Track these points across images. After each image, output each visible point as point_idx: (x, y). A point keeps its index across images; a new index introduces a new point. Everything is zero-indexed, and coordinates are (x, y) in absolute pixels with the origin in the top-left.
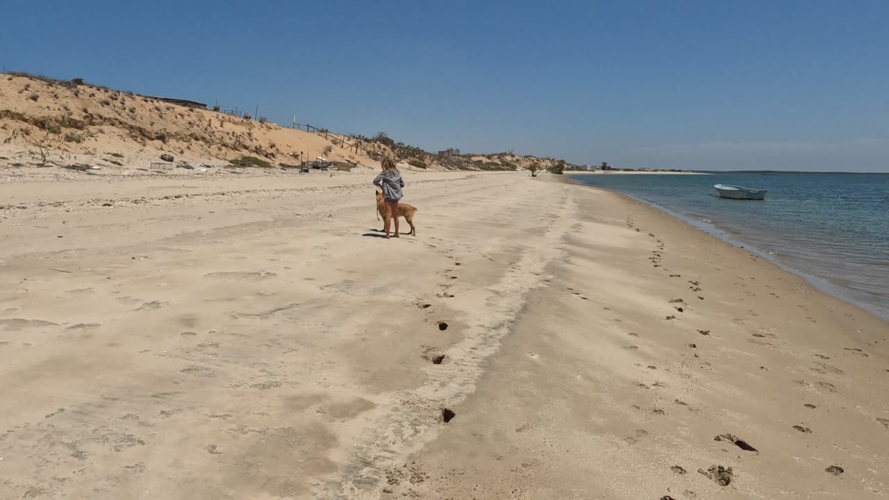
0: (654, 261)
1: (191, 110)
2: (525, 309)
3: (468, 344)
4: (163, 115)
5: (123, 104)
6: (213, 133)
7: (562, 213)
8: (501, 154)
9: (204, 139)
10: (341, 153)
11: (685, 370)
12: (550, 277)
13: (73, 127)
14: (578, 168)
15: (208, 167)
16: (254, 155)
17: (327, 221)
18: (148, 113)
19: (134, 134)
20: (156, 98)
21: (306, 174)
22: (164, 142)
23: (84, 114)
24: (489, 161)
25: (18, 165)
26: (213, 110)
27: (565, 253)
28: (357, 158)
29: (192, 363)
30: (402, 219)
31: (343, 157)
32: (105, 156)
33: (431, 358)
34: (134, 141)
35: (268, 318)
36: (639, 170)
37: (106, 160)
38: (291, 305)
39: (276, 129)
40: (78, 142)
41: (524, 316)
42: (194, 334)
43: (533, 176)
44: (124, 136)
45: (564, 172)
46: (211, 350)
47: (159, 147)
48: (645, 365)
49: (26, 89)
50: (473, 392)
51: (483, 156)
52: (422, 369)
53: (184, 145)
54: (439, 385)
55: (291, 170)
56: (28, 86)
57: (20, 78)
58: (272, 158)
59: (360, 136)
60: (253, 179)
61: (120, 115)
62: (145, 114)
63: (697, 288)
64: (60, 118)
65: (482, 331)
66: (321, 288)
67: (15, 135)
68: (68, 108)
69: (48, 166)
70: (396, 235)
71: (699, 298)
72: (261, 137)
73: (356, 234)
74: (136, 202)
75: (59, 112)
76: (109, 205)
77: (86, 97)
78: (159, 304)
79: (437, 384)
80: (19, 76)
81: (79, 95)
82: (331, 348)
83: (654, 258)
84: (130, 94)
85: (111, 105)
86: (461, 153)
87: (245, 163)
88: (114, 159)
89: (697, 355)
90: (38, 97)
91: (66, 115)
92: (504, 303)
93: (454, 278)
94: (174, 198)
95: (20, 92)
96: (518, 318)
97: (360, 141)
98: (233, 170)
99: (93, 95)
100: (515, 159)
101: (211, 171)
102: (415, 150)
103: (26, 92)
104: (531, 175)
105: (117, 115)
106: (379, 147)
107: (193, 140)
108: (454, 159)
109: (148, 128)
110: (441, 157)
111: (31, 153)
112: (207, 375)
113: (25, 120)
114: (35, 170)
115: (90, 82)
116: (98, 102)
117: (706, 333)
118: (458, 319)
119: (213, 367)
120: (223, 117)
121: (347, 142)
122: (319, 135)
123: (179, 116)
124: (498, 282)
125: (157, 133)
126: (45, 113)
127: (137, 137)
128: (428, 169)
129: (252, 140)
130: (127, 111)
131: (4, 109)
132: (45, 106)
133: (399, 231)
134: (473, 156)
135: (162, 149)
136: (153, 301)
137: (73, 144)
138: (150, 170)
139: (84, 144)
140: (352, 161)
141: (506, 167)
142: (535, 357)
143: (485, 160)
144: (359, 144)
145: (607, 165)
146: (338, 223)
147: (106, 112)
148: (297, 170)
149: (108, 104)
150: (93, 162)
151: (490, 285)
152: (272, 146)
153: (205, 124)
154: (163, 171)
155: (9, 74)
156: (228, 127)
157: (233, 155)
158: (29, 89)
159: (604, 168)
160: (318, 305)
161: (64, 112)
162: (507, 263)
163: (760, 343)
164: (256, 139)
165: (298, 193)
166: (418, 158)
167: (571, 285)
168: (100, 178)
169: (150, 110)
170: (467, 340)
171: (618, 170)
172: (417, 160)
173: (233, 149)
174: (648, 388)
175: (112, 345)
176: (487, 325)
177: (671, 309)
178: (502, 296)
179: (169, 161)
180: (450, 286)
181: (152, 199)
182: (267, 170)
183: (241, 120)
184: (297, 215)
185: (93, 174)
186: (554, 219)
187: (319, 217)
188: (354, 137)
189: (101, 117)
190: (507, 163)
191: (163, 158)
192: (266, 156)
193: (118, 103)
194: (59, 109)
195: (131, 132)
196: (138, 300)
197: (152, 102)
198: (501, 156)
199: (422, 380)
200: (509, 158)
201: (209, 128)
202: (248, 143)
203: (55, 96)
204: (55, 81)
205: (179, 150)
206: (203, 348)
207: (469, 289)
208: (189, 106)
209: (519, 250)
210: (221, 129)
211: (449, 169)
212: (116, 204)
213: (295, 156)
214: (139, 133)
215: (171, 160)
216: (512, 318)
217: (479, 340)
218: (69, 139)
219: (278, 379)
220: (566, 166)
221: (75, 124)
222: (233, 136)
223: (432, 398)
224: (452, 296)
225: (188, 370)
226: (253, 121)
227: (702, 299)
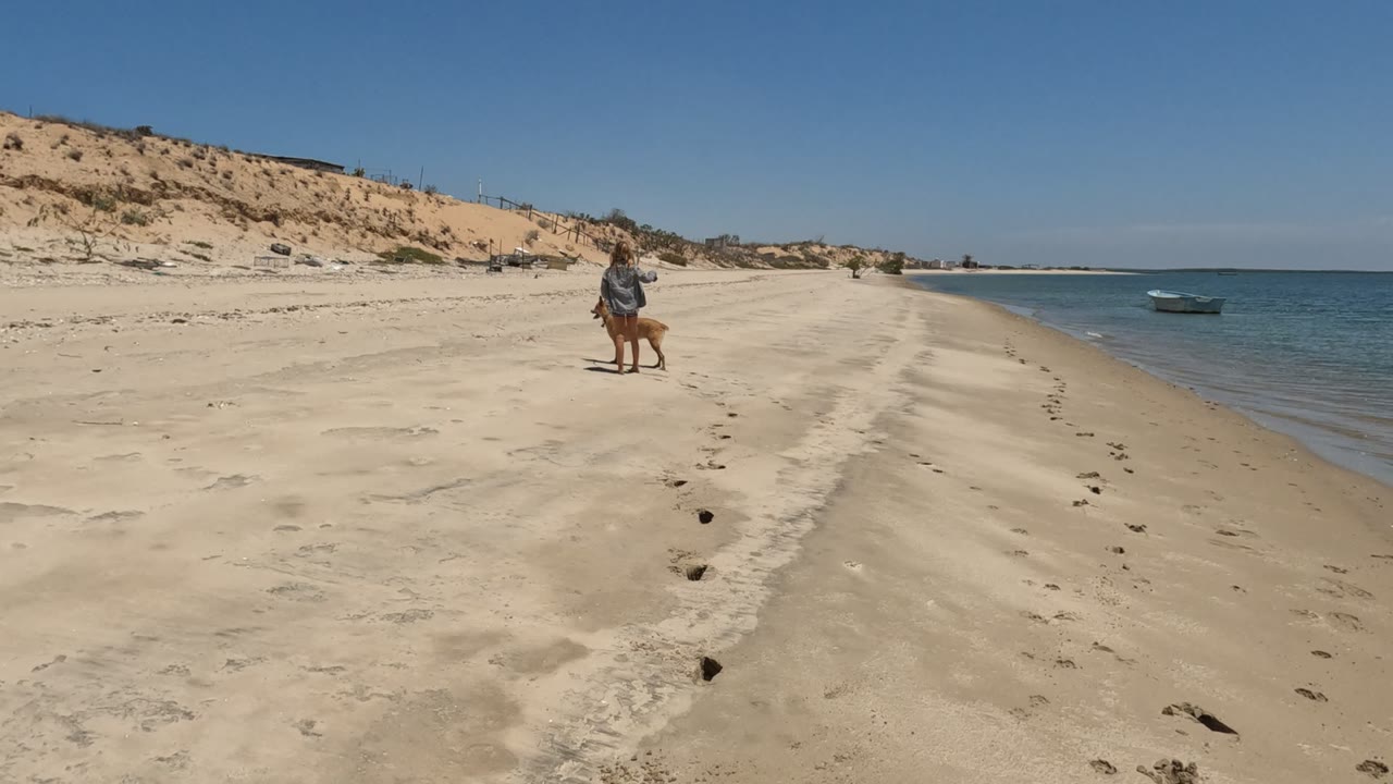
0: (1050, 411)
1: (320, 176)
2: (841, 488)
3: (746, 546)
4: (275, 183)
5: (214, 165)
6: (353, 210)
7: (901, 335)
8: (805, 243)
9: (338, 219)
10: (551, 242)
11: (1108, 591)
12: (882, 436)
13: (134, 201)
14: (926, 265)
15: (345, 263)
16: (417, 245)
17: (526, 347)
18: (252, 179)
19: (229, 212)
20: (264, 157)
21: (498, 274)
22: (277, 225)
23: (153, 181)
24: (785, 254)
25: (48, 261)
26: (354, 175)
27: (906, 399)
28: (578, 249)
29: (288, 577)
30: (644, 343)
31: (556, 247)
32: (184, 247)
33: (684, 571)
34: (229, 223)
35: (417, 502)
36: (1023, 268)
37: (185, 253)
38: (459, 481)
39: (451, 204)
40: (143, 224)
41: (836, 499)
42: (295, 529)
43: (855, 277)
44: (214, 216)
45: (904, 271)
46: (321, 555)
47: (268, 232)
48: (1040, 582)
49: (63, 143)
50: (753, 627)
51: (776, 246)
52: (669, 589)
53: (306, 229)
54: (696, 617)
55: (474, 268)
56: (66, 137)
57: (54, 125)
58: (445, 249)
59: (582, 215)
60: (414, 281)
61: (208, 182)
62: (247, 181)
63: (1122, 455)
64: (115, 188)
65: (770, 524)
66: (509, 454)
67: (44, 213)
68: (128, 171)
69: (95, 262)
70: (634, 369)
71: (1126, 470)
72: (428, 216)
73: (571, 367)
74: (225, 316)
75: (113, 178)
76: (182, 322)
77: (156, 155)
78: (244, 478)
79: (693, 614)
80: (51, 122)
81: (145, 152)
82: (520, 553)
83: (1049, 406)
84: (225, 151)
85: (194, 166)
86: (741, 242)
87: (402, 257)
88: (199, 251)
89: (1127, 566)
90: (81, 154)
91: (125, 182)
92: (806, 478)
93: (725, 437)
94: (286, 311)
95: (54, 148)
96: (829, 502)
97: (583, 222)
98: (384, 268)
99: (167, 151)
100: (826, 251)
101: (348, 269)
102: (669, 237)
103: (62, 146)
104: (851, 275)
105: (203, 181)
106: (613, 232)
107: (321, 221)
108: (731, 251)
109: (253, 203)
110: (710, 248)
111: (70, 241)
112: (313, 599)
113: (61, 191)
114: (74, 267)
116: (174, 162)
117: (1139, 529)
118: (731, 504)
119: (321, 584)
120: (369, 186)
121: (563, 225)
122: (519, 213)
123: (300, 184)
124: (796, 445)
125: (265, 210)
126: (93, 179)
127: (235, 217)
128: (689, 267)
129: (413, 222)
130: (219, 176)
131: (28, 174)
132: (93, 169)
133: (640, 363)
134: (761, 246)
135: (273, 235)
136: (235, 473)
137: (134, 228)
138: (252, 267)
139: (152, 228)
140: (569, 253)
141: (811, 264)
142: (858, 569)
143: (779, 253)
144: (581, 228)
145: (973, 260)
146: (541, 350)
147: (187, 177)
148: (484, 269)
149: (190, 165)
150: (165, 255)
151: (783, 449)
152: (446, 231)
153: (341, 196)
154: (273, 269)
155: (39, 119)
156: (377, 201)
157: (383, 245)
158: (67, 142)
159: (966, 265)
160: (502, 481)
161: (121, 179)
162: (811, 413)
163: (1231, 546)
164: (420, 220)
165: (482, 303)
166: (674, 250)
167: (915, 450)
168: (175, 280)
169: (255, 175)
170: (744, 539)
171: (989, 267)
172: (673, 252)
173: (383, 236)
174: (1046, 622)
175: (161, 547)
176: (778, 515)
177: (1080, 490)
178: (804, 467)
179: (284, 254)
180: (720, 450)
181: (252, 312)
182: (437, 268)
183: (396, 190)
184: (478, 337)
185: (165, 274)
186: (887, 344)
187: (514, 340)
188: (573, 217)
189: (178, 186)
190: (813, 257)
191: (274, 249)
192: (436, 246)
193: (205, 164)
194: (114, 174)
195: (225, 210)
196: (209, 473)
197: (258, 162)
198: (804, 245)
199: (668, 608)
200: (816, 250)
201: (347, 202)
202: (407, 226)
203: (108, 153)
204: (109, 129)
205: (300, 237)
206: (309, 553)
207: (750, 456)
208: (317, 169)
209: (832, 393)
210: (365, 204)
211: (722, 266)
212: (195, 319)
213: (482, 247)
214: (237, 210)
215: (287, 252)
216: (819, 504)
217: (764, 541)
218: (129, 219)
219: (428, 606)
220: (906, 262)
221: (138, 197)
222: (384, 214)
223: (684, 639)
224: (723, 467)
225: (281, 589)
226: (415, 191)
227: (1130, 472)
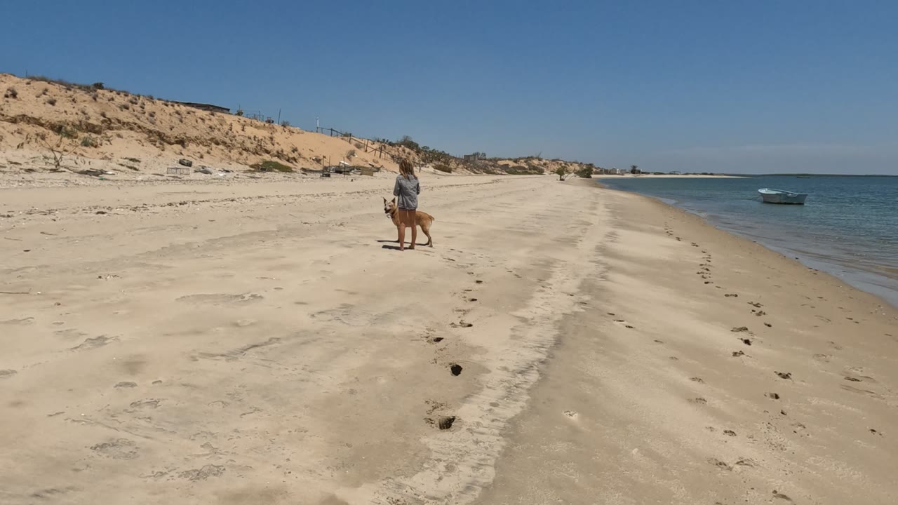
0: (703, 278)
1: (213, 115)
3: (487, 397)
4: (183, 119)
5: (143, 108)
6: (234, 137)
7: (593, 219)
8: (528, 158)
9: (224, 143)
10: (364, 157)
12: (586, 298)
13: (90, 131)
14: (607, 172)
15: (227, 171)
16: (276, 159)
17: (337, 229)
18: (168, 117)
19: (152, 138)
20: (177, 103)
21: (327, 179)
22: (184, 146)
23: (102, 118)
24: (515, 165)
25: (30, 171)
26: (236, 115)
27: (601, 268)
28: (381, 162)
31: (366, 161)
32: (121, 161)
34: (152, 146)
35: (237, 358)
36: (670, 174)
37: (122, 165)
39: (298, 133)
40: (96, 147)
42: (132, 386)
43: (562, 180)
44: (143, 141)
45: (593, 176)
47: (178, 151)
48: (719, 428)
49: (44, 94)
51: (510, 159)
53: (203, 149)
54: (444, 469)
55: (312, 175)
56: (46, 90)
57: (38, 82)
58: (294, 162)
59: (384, 140)
60: (273, 184)
61: (139, 119)
62: (165, 118)
63: (761, 312)
64: (78, 123)
67: (28, 140)
68: (86, 112)
69: (62, 172)
70: (412, 246)
71: (766, 325)
72: (283, 141)
74: (135, 209)
75: (76, 117)
76: (104, 213)
77: (105, 101)
79: (442, 467)
80: (37, 80)
81: (98, 99)
83: (702, 273)
84: (151, 99)
85: (130, 108)
86: (487, 157)
87: (265, 167)
88: (131, 164)
89: (785, 412)
90: (55, 101)
91: (84, 119)
92: (533, 334)
93: (473, 300)
94: (178, 205)
95: (38, 97)
97: (384, 145)
98: (252, 175)
99: (113, 99)
100: (542, 163)
101: (229, 175)
102: (440, 154)
103: (43, 95)
104: (559, 179)
105: (135, 118)
106: (404, 151)
107: (213, 144)
108: (480, 163)
109: (168, 132)
110: (467, 161)
111: (45, 158)
113: (42, 125)
114: (46, 175)
115: (112, 87)
116: (117, 106)
117: (786, 376)
119: (138, 440)
120: (245, 121)
121: (372, 146)
122: (343, 139)
123: (199, 120)
124: (525, 307)
125: (176, 137)
126: (63, 117)
127: (156, 142)
128: (453, 173)
129: (273, 145)
130: (147, 115)
131: (20, 114)
132: (63, 111)
133: (416, 242)
134: (500, 159)
135: (181, 153)
136: (100, 335)
137: (90, 150)
138: (166, 175)
139: (101, 149)
140: (375, 165)
141: (533, 171)
143: (511, 164)
144: (383, 148)
145: (637, 169)
146: (348, 232)
147: (125, 116)
148: (318, 175)
149: (127, 108)
150: (109, 167)
152: (295, 150)
153: (226, 128)
154: (179, 176)
155: (29, 79)
156: (250, 131)
157: (254, 160)
158: (47, 93)
159: (633, 171)
161: (81, 117)
162: (534, 280)
164: (278, 143)
165: (313, 199)
166: (443, 162)
167: (612, 309)
168: (112, 183)
169: (170, 114)
171: (648, 173)
172: (443, 164)
173: (254, 154)
178: (532, 325)
179: (187, 166)
180: (469, 311)
181: (155, 206)
182: (288, 175)
183: (262, 124)
184: (306, 223)
185: (106, 180)
186: (586, 227)
187: (330, 225)
188: (378, 141)
189: (119, 121)
190: (534, 166)
191: (181, 162)
192: (288, 161)
193: (137, 107)
194: (77, 114)
195: (150, 137)
196: (81, 334)
197: (173, 106)
198: (528, 159)
199: (422, 460)
200: (536, 162)
201: (230, 132)
202: (269, 147)
203: (73, 100)
204: (75, 85)
205: (199, 155)
206: (137, 409)
207: (493, 316)
208: (211, 110)
209: (549, 264)
210: (242, 133)
211: (475, 173)
212: (113, 211)
213: (318, 161)
214: (157, 137)
215: (190, 164)
217: (501, 391)
218: (86, 143)
220: (594, 170)
221: (92, 129)
222: (255, 140)
223: (433, 494)
226: (276, 125)
227: (769, 326)
